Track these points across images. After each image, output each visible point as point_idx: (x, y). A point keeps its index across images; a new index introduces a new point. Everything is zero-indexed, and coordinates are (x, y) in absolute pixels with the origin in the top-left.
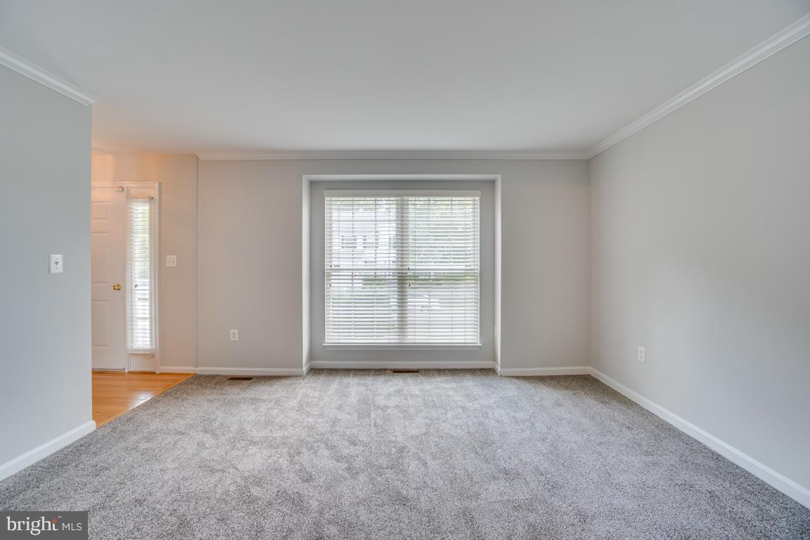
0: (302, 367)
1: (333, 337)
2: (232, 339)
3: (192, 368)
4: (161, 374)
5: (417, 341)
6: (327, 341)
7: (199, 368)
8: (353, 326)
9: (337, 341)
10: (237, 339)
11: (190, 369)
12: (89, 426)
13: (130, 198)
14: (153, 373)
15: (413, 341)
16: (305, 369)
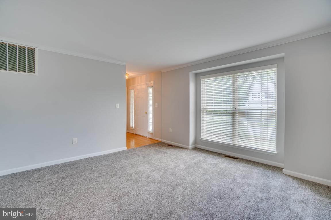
0: (189, 146)
1: (205, 136)
2: (170, 132)
3: (161, 139)
4: (154, 140)
5: (239, 144)
6: (201, 137)
7: (162, 140)
8: (212, 133)
9: (205, 138)
10: (171, 132)
11: (160, 140)
12: (125, 148)
13: (148, 87)
14: (152, 139)
15: (237, 144)
16: (190, 147)
